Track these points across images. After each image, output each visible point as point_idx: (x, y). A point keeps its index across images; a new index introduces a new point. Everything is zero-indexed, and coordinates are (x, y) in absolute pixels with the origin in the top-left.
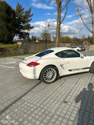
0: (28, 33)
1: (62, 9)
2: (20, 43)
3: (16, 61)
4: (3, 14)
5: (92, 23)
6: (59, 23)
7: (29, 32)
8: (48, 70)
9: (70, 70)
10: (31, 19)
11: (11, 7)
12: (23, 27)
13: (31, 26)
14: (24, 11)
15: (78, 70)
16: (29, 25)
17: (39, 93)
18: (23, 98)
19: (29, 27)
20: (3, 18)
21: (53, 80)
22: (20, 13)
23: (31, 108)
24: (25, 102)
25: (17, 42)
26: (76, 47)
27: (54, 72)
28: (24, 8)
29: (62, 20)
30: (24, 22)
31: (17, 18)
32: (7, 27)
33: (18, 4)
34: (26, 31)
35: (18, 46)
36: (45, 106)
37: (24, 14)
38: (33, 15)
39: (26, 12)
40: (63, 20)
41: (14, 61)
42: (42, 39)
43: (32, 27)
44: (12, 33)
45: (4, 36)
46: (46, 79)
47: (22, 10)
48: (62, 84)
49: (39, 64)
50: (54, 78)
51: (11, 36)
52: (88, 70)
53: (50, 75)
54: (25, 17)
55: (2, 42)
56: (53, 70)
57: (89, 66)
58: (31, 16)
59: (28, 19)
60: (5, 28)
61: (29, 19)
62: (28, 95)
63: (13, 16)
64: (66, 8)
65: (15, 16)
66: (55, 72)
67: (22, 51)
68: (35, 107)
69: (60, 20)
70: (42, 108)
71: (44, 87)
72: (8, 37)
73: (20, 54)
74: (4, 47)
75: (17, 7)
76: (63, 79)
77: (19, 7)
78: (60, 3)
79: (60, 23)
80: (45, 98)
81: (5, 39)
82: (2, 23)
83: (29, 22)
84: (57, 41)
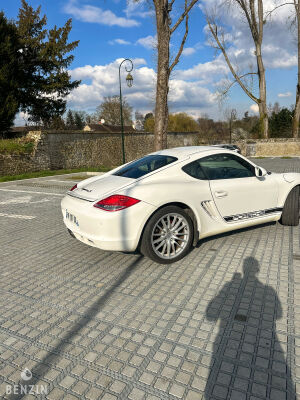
1: (171, 27)
2: (36, 136)
3: (31, 195)
5: (259, 73)
7: (64, 99)
8: (165, 219)
9: (228, 219)
10: (71, 57)
12: (45, 82)
13: (71, 81)
14: (44, 28)
15: (249, 215)
16: (65, 75)
17: (146, 296)
18: (100, 315)
19: (65, 84)
21: (179, 251)
22: (31, 34)
23: (139, 346)
24: (111, 326)
25: (26, 133)
27: (181, 224)
28: (44, 20)
29: (172, 61)
30: (47, 67)
31: (21, 51)
33: (25, 5)
34: (54, 95)
35: (31, 146)
36: (183, 337)
37: (46, 40)
38: (76, 43)
39: (54, 34)
40: (177, 61)
41: (22, 195)
42: (103, 121)
43: (76, 84)
44: (9, 102)
46: (160, 250)
47: (39, 25)
48: (210, 263)
49: (138, 201)
50: (184, 245)
52: (277, 216)
53: (169, 235)
54: (51, 50)
56: (180, 219)
57: (281, 205)
58: (71, 47)
59: (60, 57)
61: (64, 57)
62: (111, 303)
63: (9, 45)
64: (183, 23)
65: (16, 44)
66: (184, 224)
67: (42, 161)
68: (150, 342)
69: (167, 62)
70: (175, 344)
71: (155, 275)
73: (37, 172)
75: (21, 17)
76: (206, 246)
77: (28, 15)
78: (167, 6)
79: (168, 72)
80: (172, 310)
83: (66, 66)
84: (160, 128)
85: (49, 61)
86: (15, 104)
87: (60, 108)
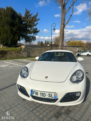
0: (34, 36)
1: (66, 11)
4: (9, 19)
6: (62, 26)
10: (37, 23)
12: (29, 31)
20: (8, 23)
26: (86, 52)
31: (24, 23)
32: (12, 31)
33: (26, 10)
35: (21, 50)
38: (39, 19)
40: (68, 22)
44: (16, 37)
45: (8, 40)
51: (15, 40)
54: (30, 22)
55: (6, 45)
58: (37, 20)
60: (10, 31)
61: (35, 24)
63: (18, 21)
72: (11, 40)
73: (23, 57)
74: (6, 49)
77: (27, 12)
78: (64, 4)
81: (9, 42)
82: (7, 27)
83: (35, 26)
84: (60, 44)
85: (30, 25)
86: (17, 37)
87: (34, 38)
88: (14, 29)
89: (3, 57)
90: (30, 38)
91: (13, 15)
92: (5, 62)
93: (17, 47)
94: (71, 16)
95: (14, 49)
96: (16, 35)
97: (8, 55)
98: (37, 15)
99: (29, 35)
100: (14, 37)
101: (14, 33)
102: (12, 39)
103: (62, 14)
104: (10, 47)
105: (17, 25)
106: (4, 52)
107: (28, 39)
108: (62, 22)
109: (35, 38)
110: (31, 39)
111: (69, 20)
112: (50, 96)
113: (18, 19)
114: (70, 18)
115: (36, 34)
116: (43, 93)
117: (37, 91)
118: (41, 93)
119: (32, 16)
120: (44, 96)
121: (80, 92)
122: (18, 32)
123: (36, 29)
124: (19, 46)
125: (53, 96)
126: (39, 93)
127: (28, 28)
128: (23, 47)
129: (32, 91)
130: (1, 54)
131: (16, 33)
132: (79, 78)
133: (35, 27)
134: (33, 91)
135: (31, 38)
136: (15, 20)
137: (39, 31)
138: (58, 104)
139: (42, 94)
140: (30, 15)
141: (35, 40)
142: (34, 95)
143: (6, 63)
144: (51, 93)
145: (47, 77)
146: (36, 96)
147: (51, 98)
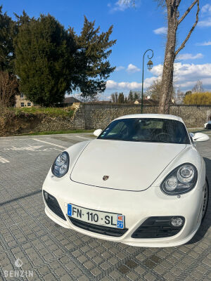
0: (102, 82)
1: (179, 19)
4: (46, 43)
6: (169, 55)
7: (105, 81)
10: (110, 51)
11: (63, 27)
19: (106, 70)
20: (43, 51)
28: (98, 30)
32: (51, 69)
33: (86, 21)
34: (98, 78)
35: (72, 112)
38: (114, 42)
40: (183, 46)
43: (112, 70)
44: (61, 83)
45: (43, 90)
51: (58, 90)
55: (39, 101)
60: (47, 71)
61: (105, 52)
69: (173, 48)
72: (51, 91)
74: (39, 112)
75: (84, 29)
77: (88, 26)
78: (175, 3)
81: (46, 96)
82: (42, 62)
83: (106, 57)
84: (163, 100)
85: (93, 56)
86: (64, 85)
87: (101, 87)
88: (58, 66)
89: (32, 128)
90: (93, 85)
91: (55, 33)
92: (35, 139)
93: (62, 106)
94: (192, 30)
95: (56, 111)
96: (62, 79)
97: (43, 125)
98: (110, 32)
99: (90, 78)
100: (56, 84)
101: (56, 76)
102: (53, 88)
103: (169, 27)
104: (47, 106)
105: (62, 56)
106: (35, 117)
107: (88, 89)
108: (168, 46)
109: (104, 85)
110: (95, 87)
111: (186, 41)
112: (107, 222)
113: (65, 42)
114: (189, 37)
115: (106, 75)
116: (94, 213)
117: (80, 209)
118: (88, 213)
119: (99, 34)
120: (96, 219)
121: (183, 218)
122: (66, 71)
123: (107, 64)
124: (66, 105)
125: (115, 222)
126: (84, 212)
127: (90, 63)
128: (76, 106)
129: (69, 206)
130: (29, 121)
131: (60, 75)
132: (185, 184)
133: (104, 61)
134: (73, 206)
135: (96, 85)
136: (59, 44)
137: (114, 68)
138: (128, 240)
139: (90, 216)
140: (94, 33)
141: (103, 90)
142: (75, 216)
143: (36, 142)
144: (110, 215)
145: (108, 177)
146: (79, 218)
147: (110, 225)
